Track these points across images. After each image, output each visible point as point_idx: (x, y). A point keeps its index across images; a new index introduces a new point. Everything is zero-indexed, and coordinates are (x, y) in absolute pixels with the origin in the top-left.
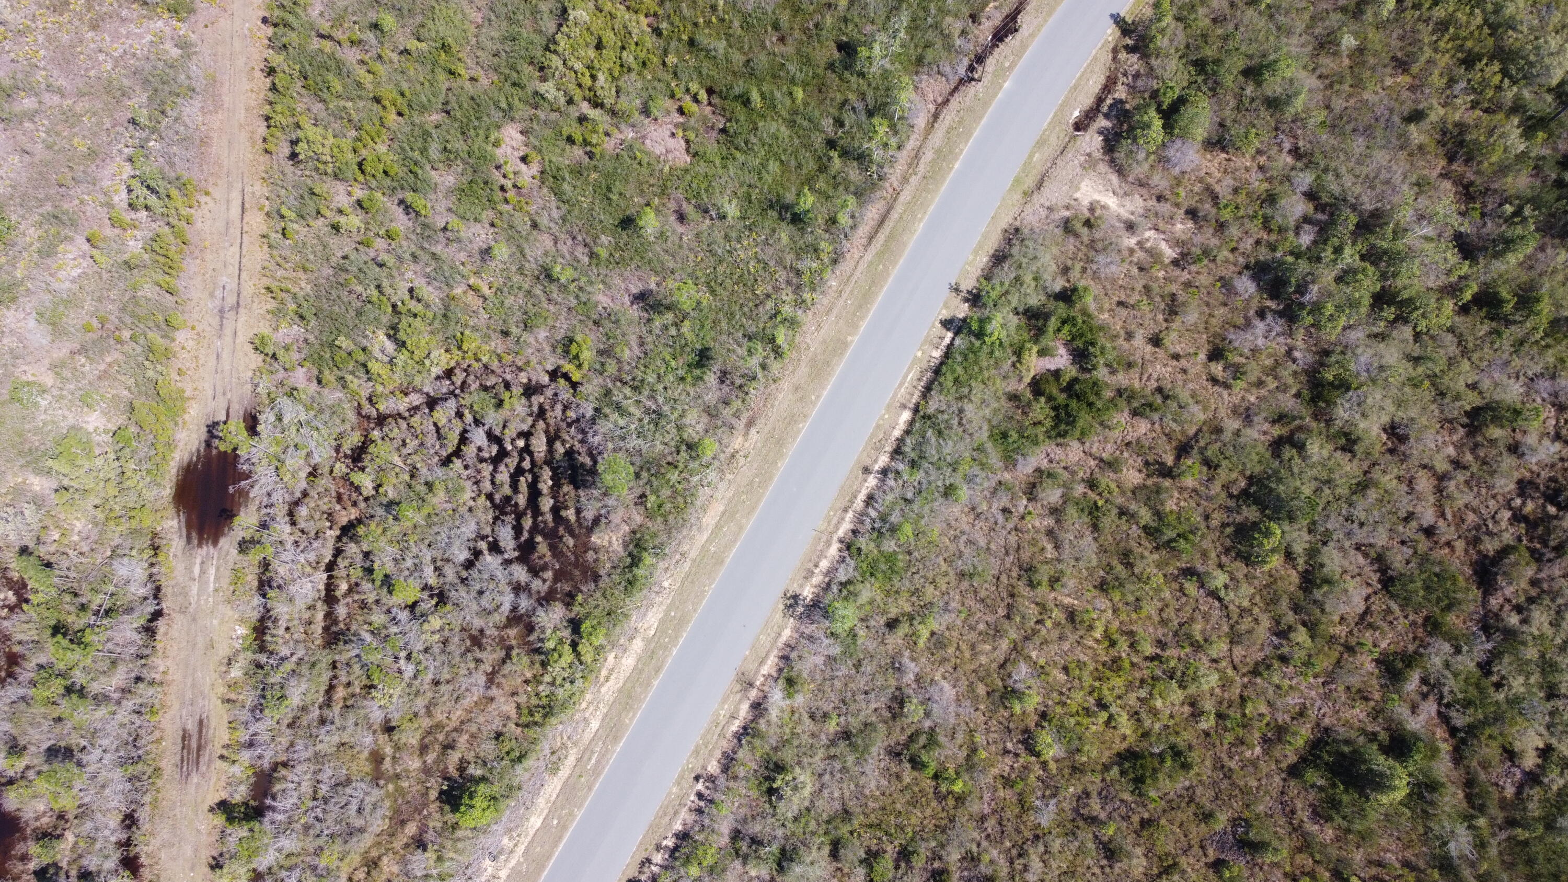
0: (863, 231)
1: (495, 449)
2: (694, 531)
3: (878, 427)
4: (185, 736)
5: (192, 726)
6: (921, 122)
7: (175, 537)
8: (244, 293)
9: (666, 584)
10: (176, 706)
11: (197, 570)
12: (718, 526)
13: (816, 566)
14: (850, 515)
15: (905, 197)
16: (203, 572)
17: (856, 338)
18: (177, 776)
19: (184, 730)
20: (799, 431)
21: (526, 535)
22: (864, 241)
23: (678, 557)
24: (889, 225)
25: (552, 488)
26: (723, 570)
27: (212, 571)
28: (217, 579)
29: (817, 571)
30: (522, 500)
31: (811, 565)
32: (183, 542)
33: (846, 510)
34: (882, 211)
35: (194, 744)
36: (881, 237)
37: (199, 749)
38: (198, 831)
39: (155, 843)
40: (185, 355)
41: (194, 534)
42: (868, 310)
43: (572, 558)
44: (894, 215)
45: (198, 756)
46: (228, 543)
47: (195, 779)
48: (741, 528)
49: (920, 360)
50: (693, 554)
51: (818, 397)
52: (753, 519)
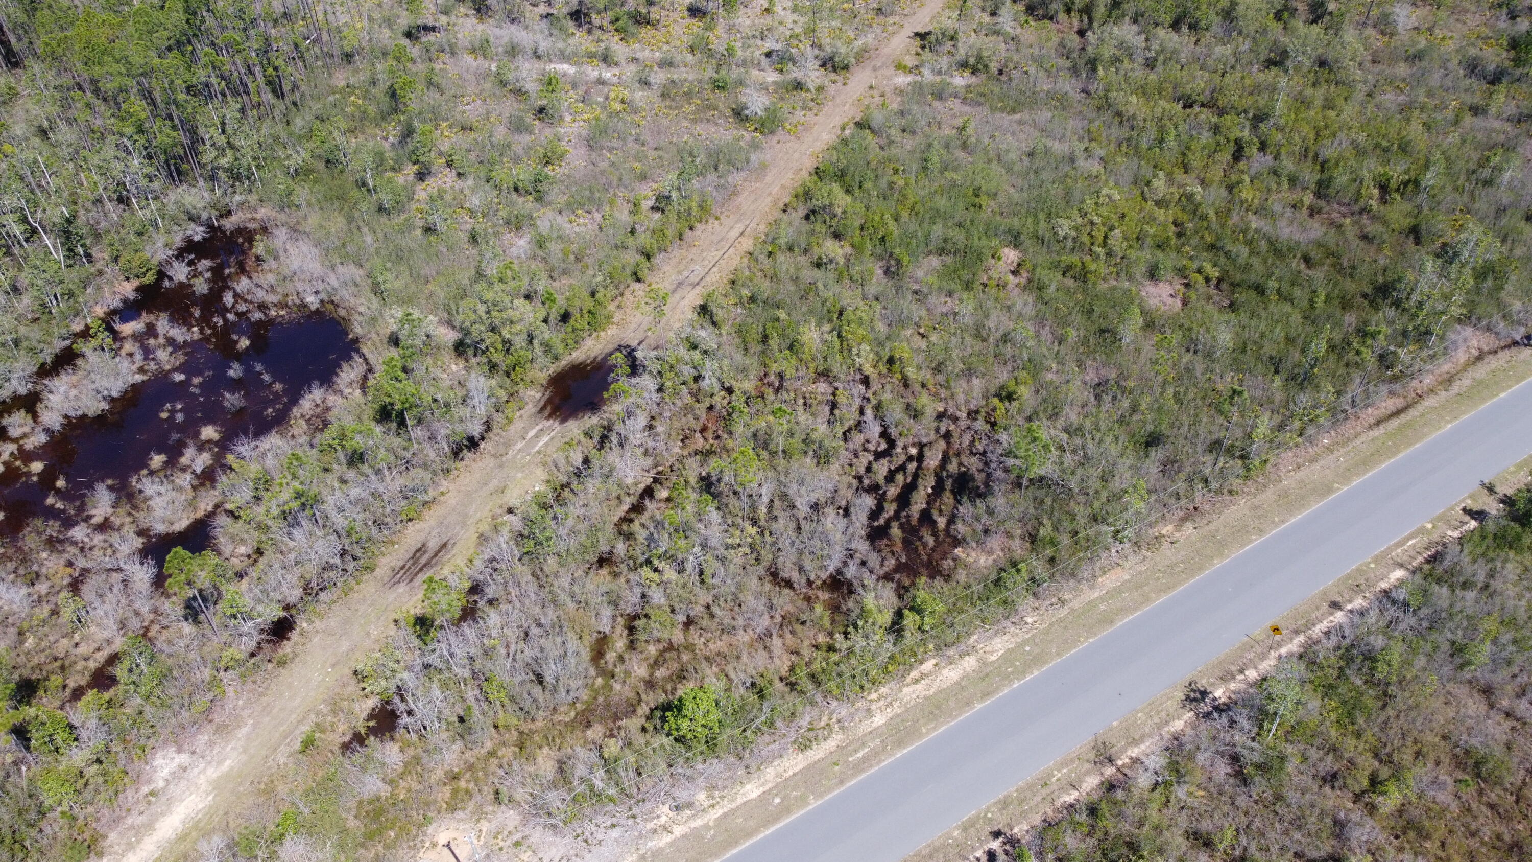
0: (1371, 415)
1: (883, 446)
2: (1084, 586)
3: (1359, 571)
4: (421, 550)
5: (433, 545)
6: (1461, 356)
7: (530, 405)
8: (708, 279)
9: (1029, 620)
10: (432, 522)
11: (532, 433)
12: (1117, 591)
13: (1241, 671)
14: (1301, 638)
15: (1429, 402)
16: (537, 436)
17: (1346, 488)
18: (386, 579)
19: (424, 545)
20: (1251, 541)
21: (882, 521)
22: (1372, 420)
23: (1055, 600)
24: (1403, 418)
25: (929, 495)
26: (1108, 631)
27: (545, 439)
28: (546, 445)
29: (1240, 677)
30: (893, 491)
31: (1234, 669)
32: (533, 410)
33: (1297, 632)
34: (1400, 406)
35: (423, 560)
36: (1395, 423)
37: (425, 565)
38: (368, 634)
39: (318, 624)
40: (631, 298)
41: (549, 408)
42: (1367, 471)
43: (925, 558)
44: (1412, 413)
45: (421, 570)
46: (575, 427)
47: (402, 588)
48: (1146, 599)
49: (1428, 532)
50: (1076, 604)
51: (1283, 521)
52: (1164, 598)
